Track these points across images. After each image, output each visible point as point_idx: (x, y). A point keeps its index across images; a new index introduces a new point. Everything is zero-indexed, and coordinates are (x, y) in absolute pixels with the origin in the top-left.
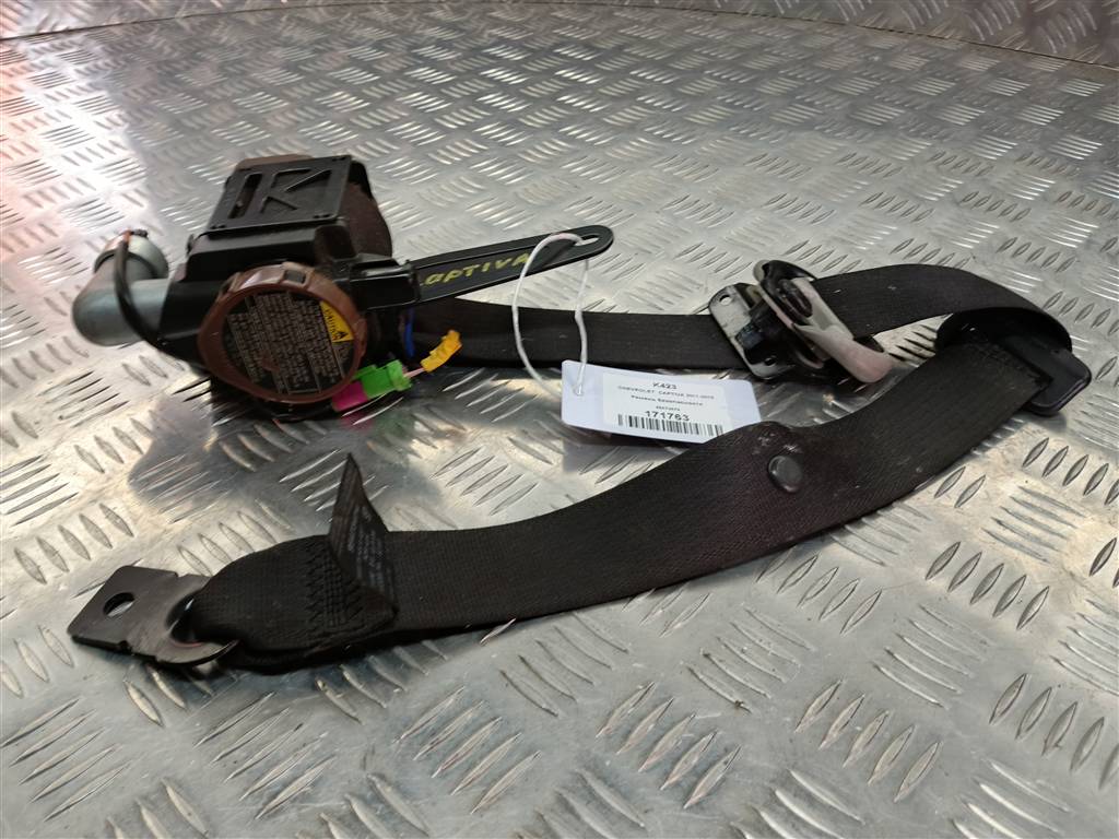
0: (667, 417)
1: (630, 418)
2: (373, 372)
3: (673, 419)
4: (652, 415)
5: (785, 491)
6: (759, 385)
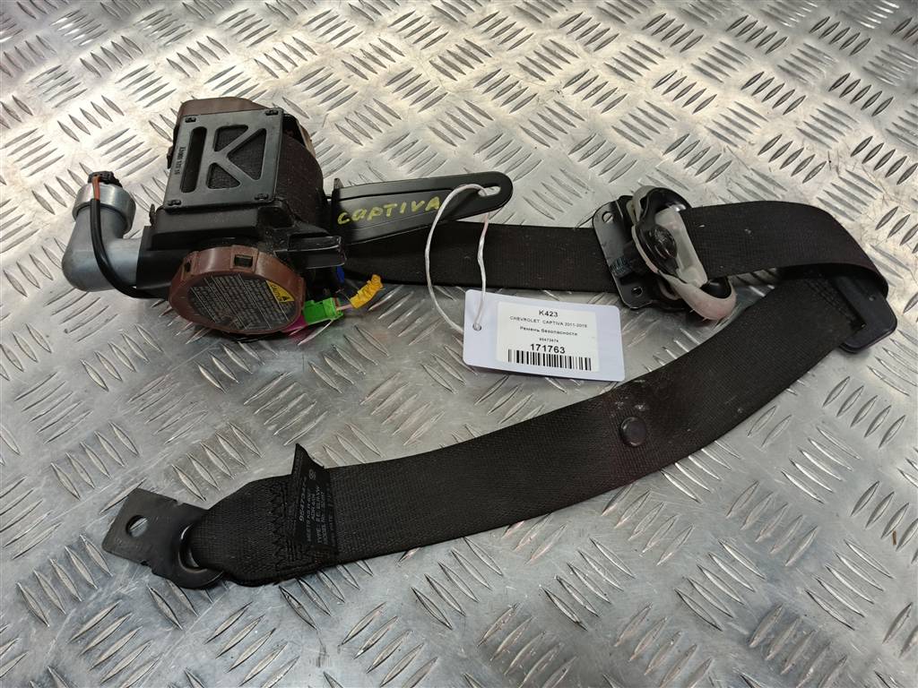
0: (548, 349)
1: (518, 352)
2: (312, 305)
3: (553, 352)
4: (536, 347)
5: (631, 446)
6: (626, 311)
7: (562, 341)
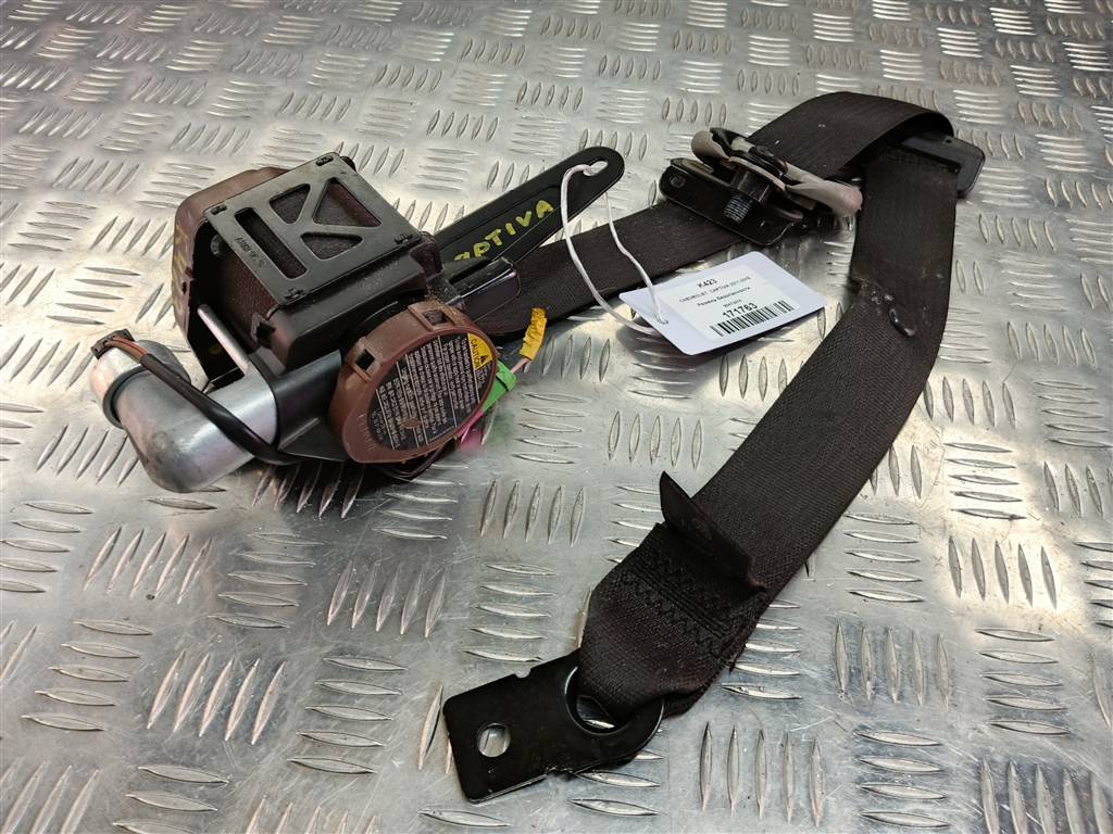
0: (740, 310)
1: (720, 325)
4: (729, 314)
7: (746, 299)
